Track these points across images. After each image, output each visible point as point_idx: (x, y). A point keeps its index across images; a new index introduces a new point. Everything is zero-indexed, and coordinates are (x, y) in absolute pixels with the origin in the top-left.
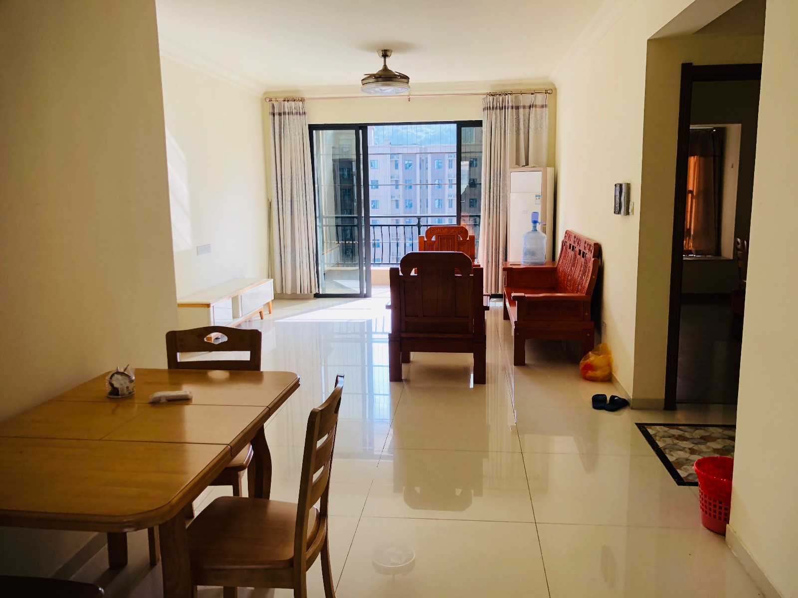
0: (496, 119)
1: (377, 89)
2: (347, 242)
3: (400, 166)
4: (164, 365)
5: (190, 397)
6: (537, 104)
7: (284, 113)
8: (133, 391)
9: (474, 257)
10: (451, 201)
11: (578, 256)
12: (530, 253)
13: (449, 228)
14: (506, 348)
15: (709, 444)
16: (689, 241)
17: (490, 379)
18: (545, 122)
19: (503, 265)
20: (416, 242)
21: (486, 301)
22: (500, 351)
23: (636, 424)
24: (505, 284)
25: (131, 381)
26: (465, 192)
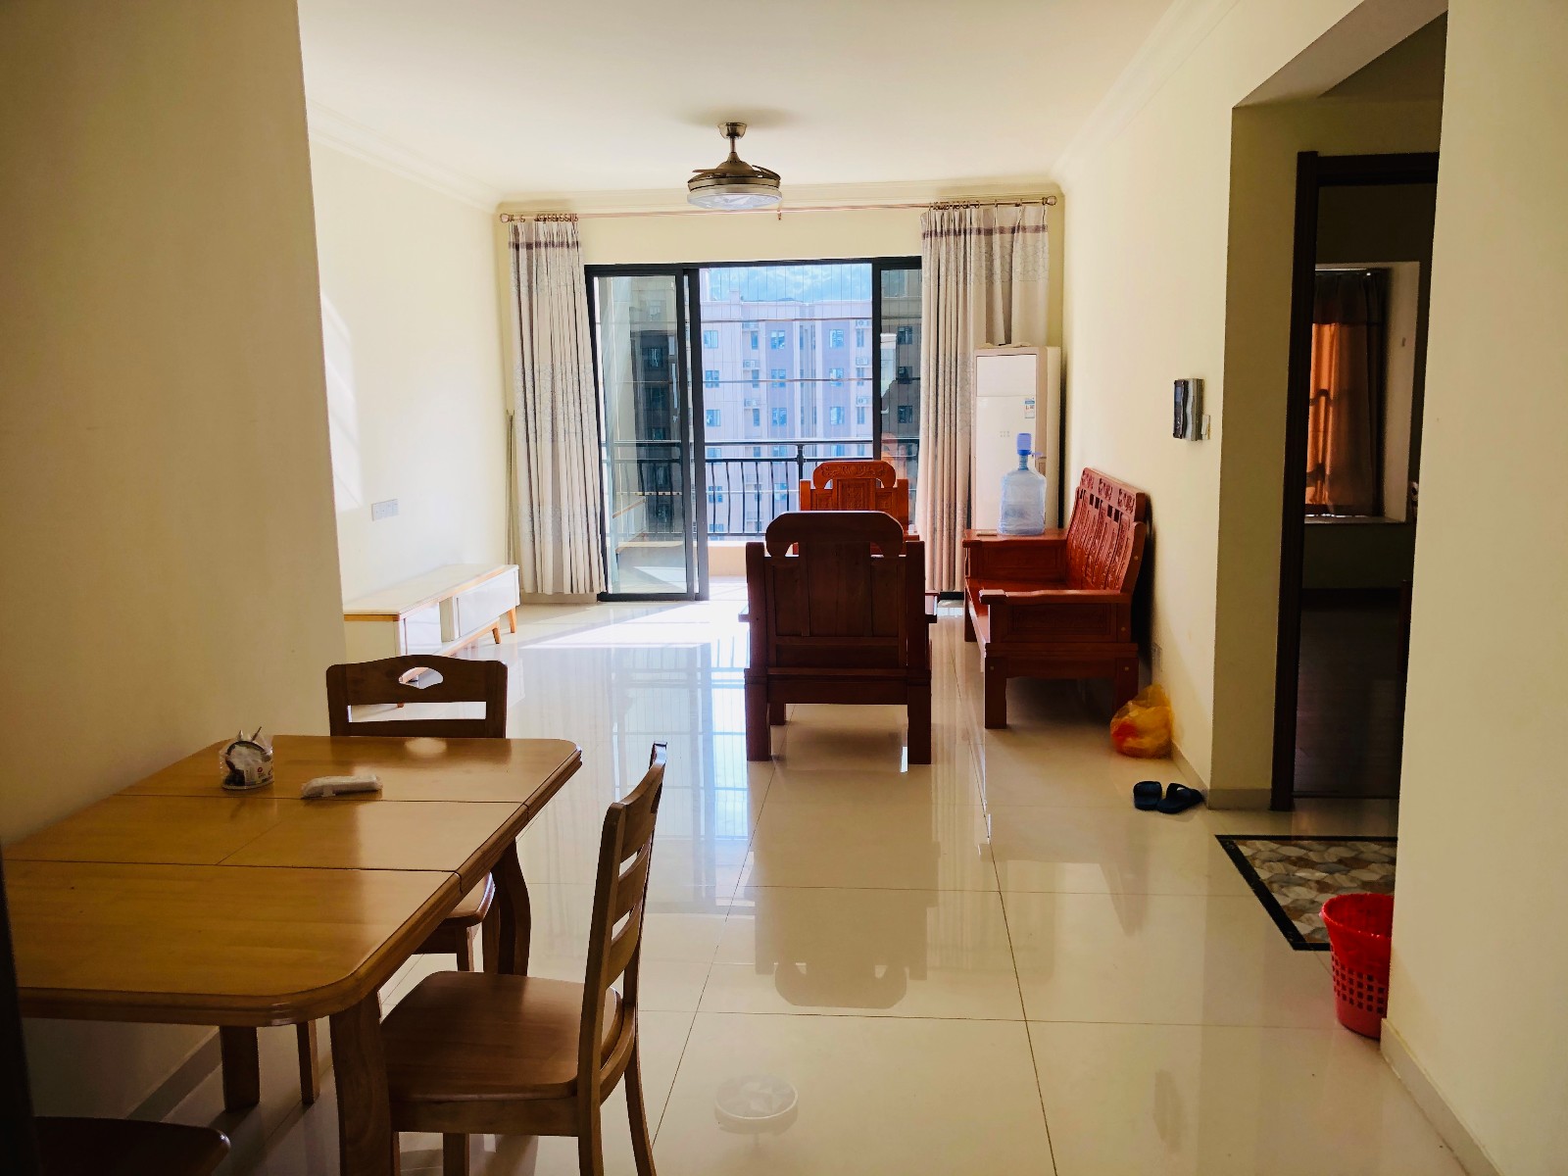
0: (948, 253)
1: (717, 199)
2: (660, 493)
3: (762, 343)
4: (323, 729)
5: (377, 787)
6: (1027, 225)
7: (538, 244)
8: (270, 778)
9: (906, 522)
10: (861, 411)
11: (1107, 519)
12: (1014, 512)
13: (859, 465)
14: (970, 697)
15: (1354, 873)
16: (1321, 487)
17: (939, 757)
18: (1044, 260)
19: (963, 535)
20: (795, 492)
21: (932, 606)
22: (958, 702)
23: (1218, 837)
24: (967, 574)
25: (267, 759)
26: (888, 392)
